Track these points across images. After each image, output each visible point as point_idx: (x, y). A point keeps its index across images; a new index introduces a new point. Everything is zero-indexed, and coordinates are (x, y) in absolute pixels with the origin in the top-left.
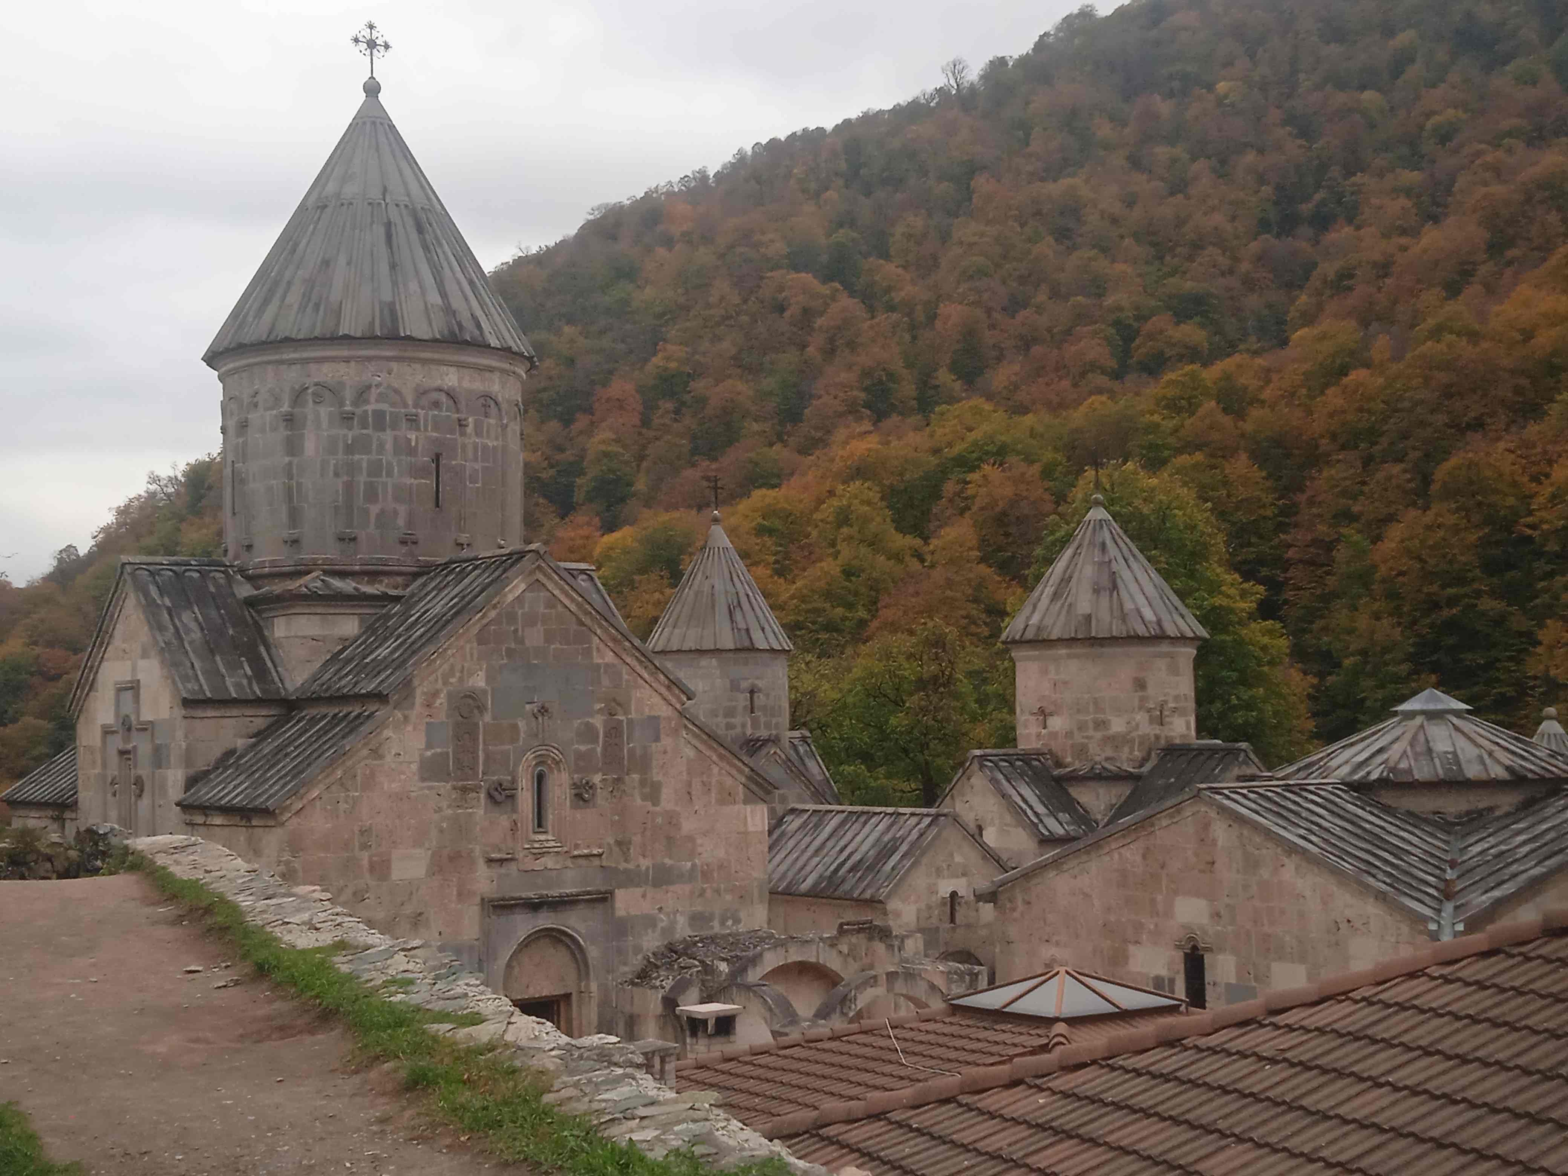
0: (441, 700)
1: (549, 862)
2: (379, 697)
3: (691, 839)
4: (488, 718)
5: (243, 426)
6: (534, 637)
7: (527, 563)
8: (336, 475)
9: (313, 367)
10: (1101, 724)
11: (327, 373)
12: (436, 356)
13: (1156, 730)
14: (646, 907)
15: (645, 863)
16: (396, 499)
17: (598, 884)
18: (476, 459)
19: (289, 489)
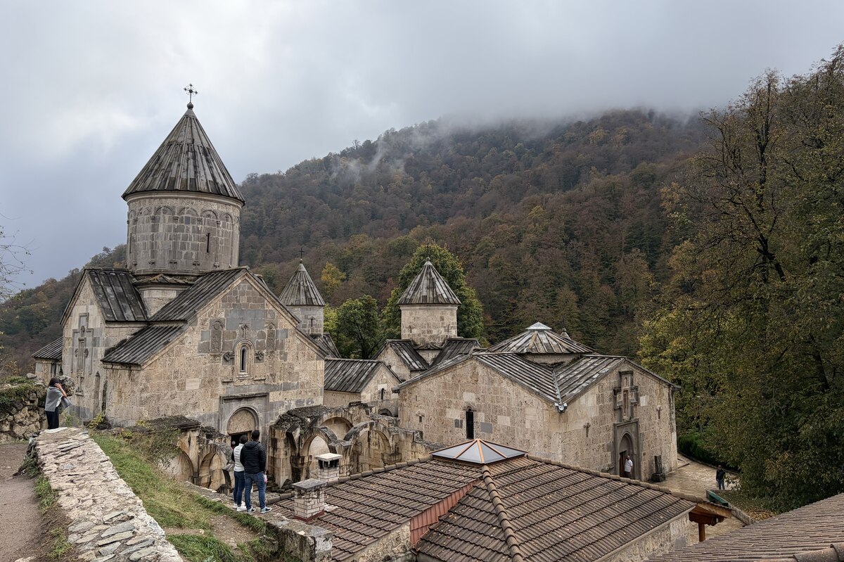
0: (208, 322)
1: (245, 382)
2: (184, 321)
3: (297, 373)
4: (225, 329)
5: (136, 221)
6: (244, 300)
7: (242, 273)
8: (170, 239)
9: (164, 200)
10: (430, 332)
11: (169, 203)
12: (211, 199)
13: (447, 334)
14: (281, 398)
15: (281, 382)
16: (192, 249)
17: (264, 391)
18: (222, 236)
19: (152, 244)
